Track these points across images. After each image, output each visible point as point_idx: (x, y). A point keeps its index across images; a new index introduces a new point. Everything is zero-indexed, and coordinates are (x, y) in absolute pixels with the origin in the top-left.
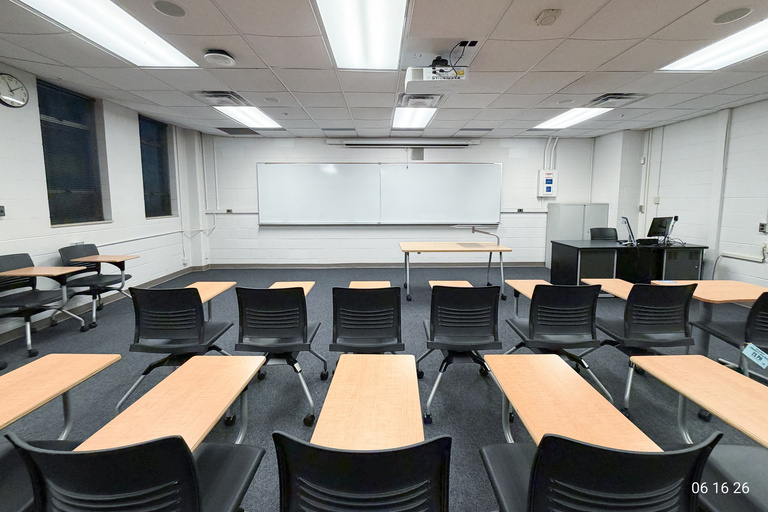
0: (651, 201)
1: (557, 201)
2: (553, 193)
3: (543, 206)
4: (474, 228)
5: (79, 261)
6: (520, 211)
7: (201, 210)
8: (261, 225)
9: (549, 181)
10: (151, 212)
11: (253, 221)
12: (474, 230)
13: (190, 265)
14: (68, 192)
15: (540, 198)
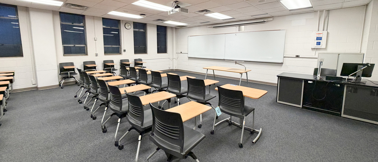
1: (328, 51)
2: (322, 46)
3: (316, 54)
4: (236, 62)
5: (138, 63)
6: (297, 56)
7: (175, 52)
8: (189, 58)
9: (319, 39)
10: (159, 52)
11: (186, 56)
12: (236, 63)
13: (171, 68)
14: (139, 47)
15: (312, 49)
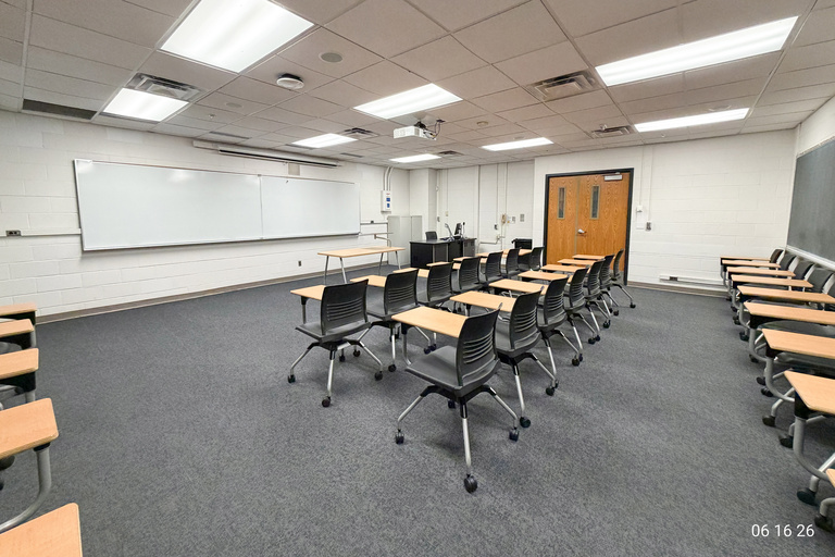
0: (444, 214)
1: (392, 214)
2: (391, 208)
3: (384, 219)
6: (372, 222)
9: (388, 200)
15: (383, 212)
